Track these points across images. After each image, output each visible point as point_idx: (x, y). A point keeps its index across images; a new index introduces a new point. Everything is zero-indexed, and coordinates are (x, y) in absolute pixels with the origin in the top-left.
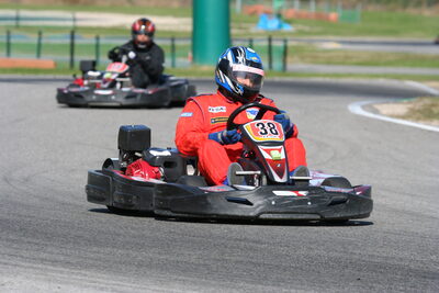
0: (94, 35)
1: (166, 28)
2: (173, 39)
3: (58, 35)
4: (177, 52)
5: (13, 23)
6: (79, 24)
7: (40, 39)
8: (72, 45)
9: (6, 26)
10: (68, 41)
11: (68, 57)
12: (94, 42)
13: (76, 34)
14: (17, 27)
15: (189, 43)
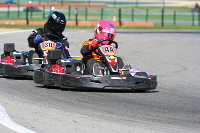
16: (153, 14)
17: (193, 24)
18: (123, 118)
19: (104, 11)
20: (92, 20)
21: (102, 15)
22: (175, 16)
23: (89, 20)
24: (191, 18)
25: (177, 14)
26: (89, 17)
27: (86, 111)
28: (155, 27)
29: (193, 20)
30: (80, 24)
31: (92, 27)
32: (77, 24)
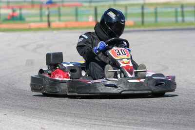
18: (97, 123)
21: (77, 15)
22: (156, 13)
23: (62, 21)
26: (62, 18)
27: (56, 117)
28: (135, 25)
29: (176, 16)
30: (53, 25)
31: (66, 28)
32: (49, 25)
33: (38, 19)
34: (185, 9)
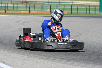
0: (77, 6)
1: (94, 4)
2: (95, 7)
3: (68, 6)
4: (96, 10)
5: (58, 3)
6: (73, 3)
7: (64, 7)
8: (72, 9)
9: (57, 4)
10: (71, 8)
11: (70, 11)
12: (77, 8)
13: (73, 6)
14: (59, 4)
15: (99, 8)
16: (67, 8)
17: (87, 13)
19: (43, 6)
20: (37, 11)
21: (42, 8)
22: (78, 9)
23: (35, 11)
24: (86, 10)
25: (79, 8)
26: (35, 9)
28: (68, 14)
30: (31, 12)
31: (37, 14)
32: (30, 12)
33: (25, 9)
34: (90, 8)
